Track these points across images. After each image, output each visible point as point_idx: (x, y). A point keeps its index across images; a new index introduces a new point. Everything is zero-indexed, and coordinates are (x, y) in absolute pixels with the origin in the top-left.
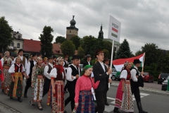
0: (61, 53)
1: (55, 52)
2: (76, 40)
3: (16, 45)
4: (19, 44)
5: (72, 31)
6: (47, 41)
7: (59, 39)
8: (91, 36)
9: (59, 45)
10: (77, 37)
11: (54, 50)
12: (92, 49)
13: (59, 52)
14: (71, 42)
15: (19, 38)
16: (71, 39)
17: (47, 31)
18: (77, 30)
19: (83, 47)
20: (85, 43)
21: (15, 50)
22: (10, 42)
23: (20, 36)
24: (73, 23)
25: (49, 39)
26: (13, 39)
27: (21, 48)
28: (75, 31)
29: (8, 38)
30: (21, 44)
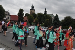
0: (27, 21)
1: (25, 21)
2: (34, 15)
4: (8, 17)
5: (32, 11)
6: (21, 15)
7: (27, 15)
8: (41, 13)
9: (27, 17)
10: (35, 13)
11: (24, 20)
13: (27, 20)
14: (32, 16)
15: (9, 14)
17: (21, 11)
19: (38, 18)
20: (39, 16)
21: (6, 20)
22: (4, 16)
24: (33, 7)
25: (22, 14)
26: (6, 15)
27: (9, 19)
28: (34, 11)
29: (3, 14)
30: (9, 17)
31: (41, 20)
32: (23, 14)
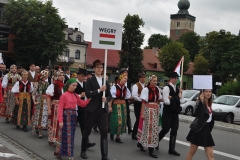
0: (159, 68)
1: (147, 67)
2: (191, 40)
3: (72, 54)
4: (78, 52)
5: (182, 22)
6: (131, 45)
7: (156, 40)
8: (222, 32)
9: (156, 52)
10: (193, 34)
11: (145, 63)
12: (227, 60)
13: (155, 66)
14: (181, 44)
15: (79, 41)
16: (181, 40)
17: (133, 23)
18: (193, 19)
19: (206, 55)
20: (211, 47)
21: (71, 63)
22: (63, 49)
23: (80, 36)
24: (184, 6)
25: (136, 40)
26: (67, 43)
27: (82, 59)
28: (188, 22)
29: (59, 41)
30: (83, 51)
31: (224, 65)
32: (140, 38)
